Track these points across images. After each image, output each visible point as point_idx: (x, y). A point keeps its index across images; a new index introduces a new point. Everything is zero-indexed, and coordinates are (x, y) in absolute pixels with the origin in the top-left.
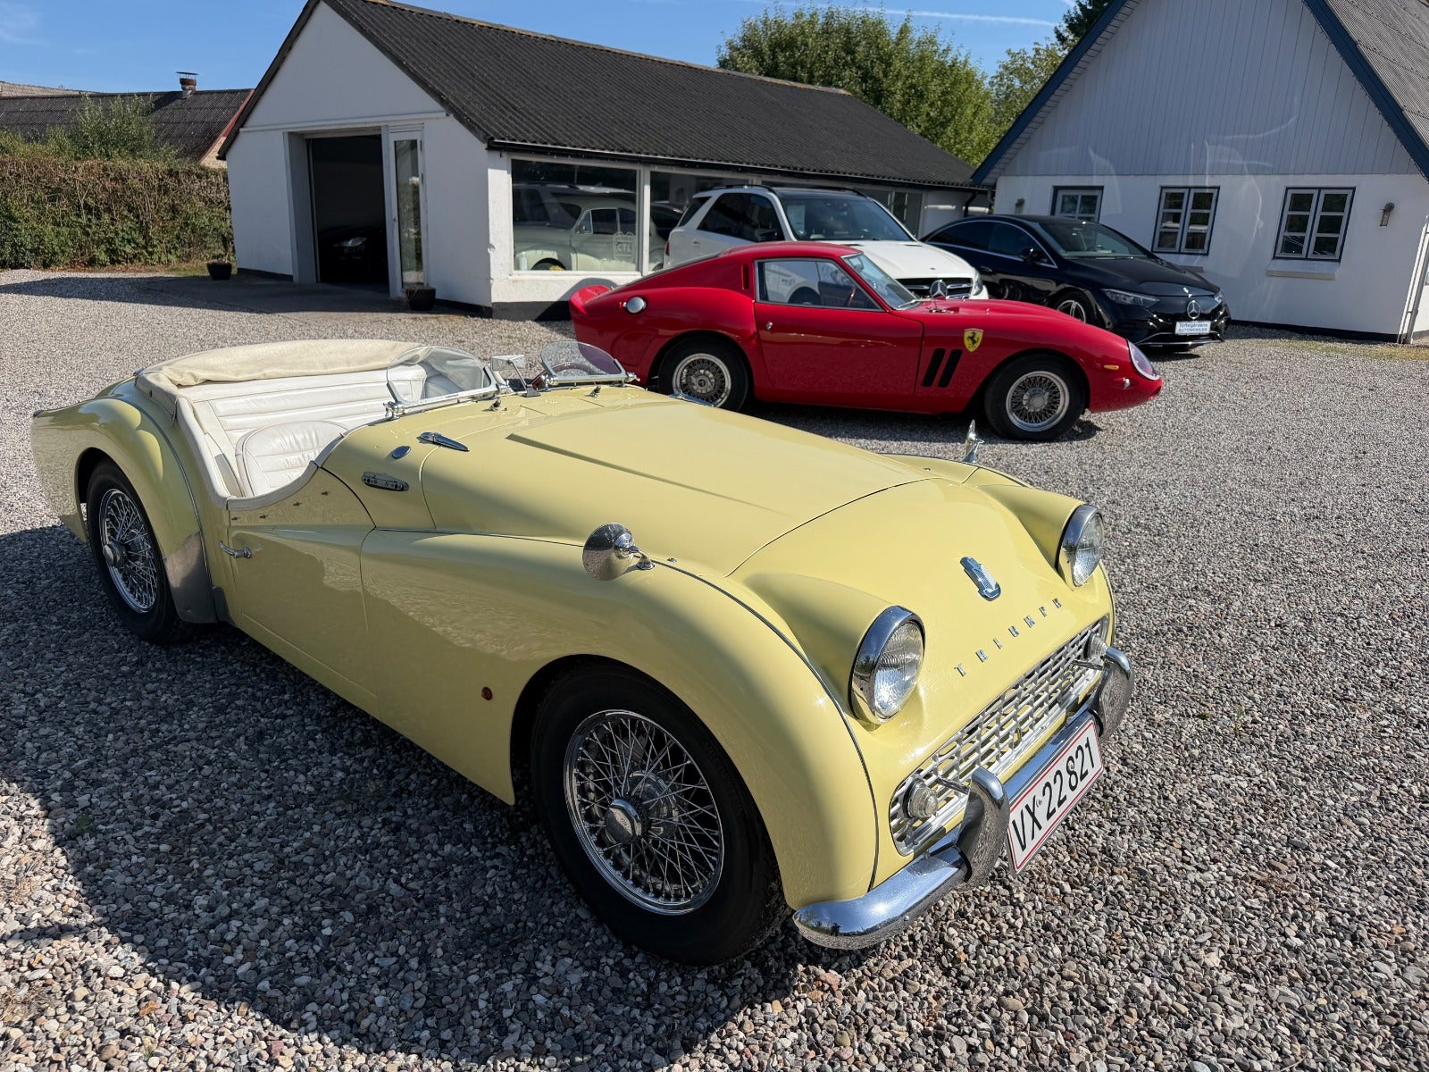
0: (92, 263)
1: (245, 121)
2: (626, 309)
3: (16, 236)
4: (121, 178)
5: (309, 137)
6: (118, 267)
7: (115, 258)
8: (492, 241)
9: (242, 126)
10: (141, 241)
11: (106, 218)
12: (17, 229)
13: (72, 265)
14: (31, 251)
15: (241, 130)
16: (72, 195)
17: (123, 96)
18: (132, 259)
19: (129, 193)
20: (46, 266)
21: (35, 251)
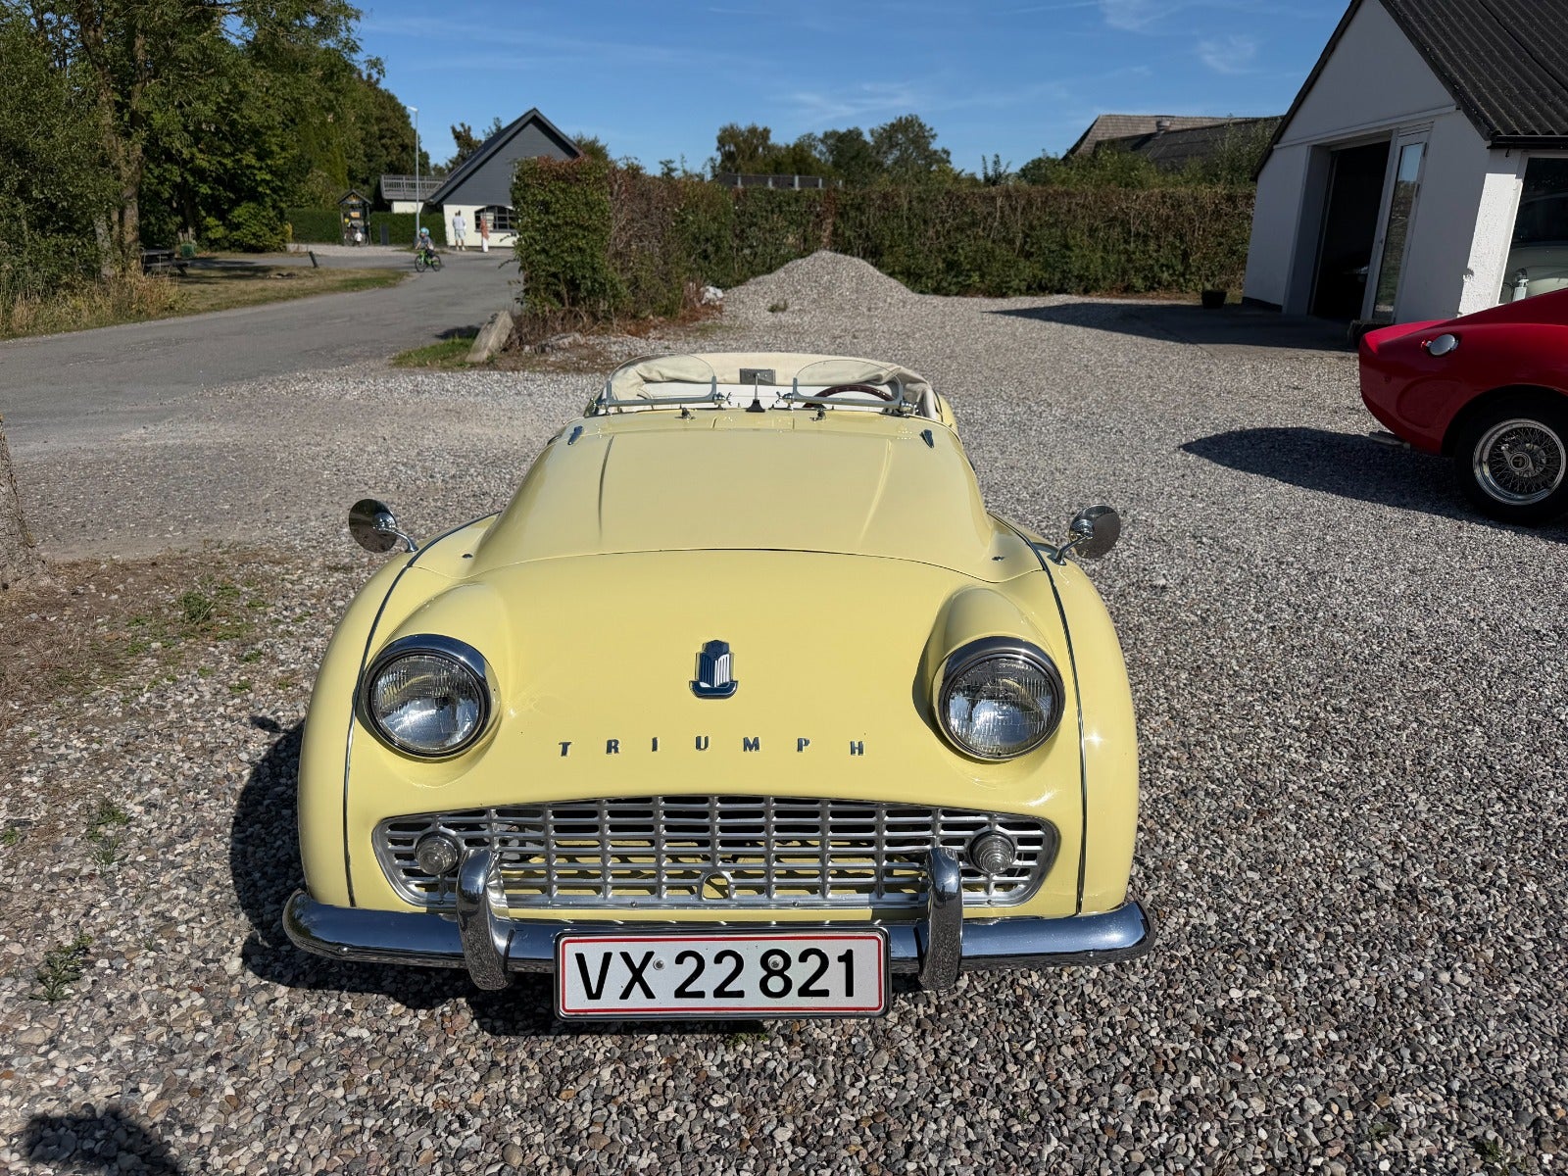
0: (1129, 290)
1: (1281, 136)
2: (1427, 349)
3: (1067, 263)
4: (1177, 205)
5: (1334, 149)
6: (1152, 293)
7: (1153, 285)
8: (1470, 265)
9: (1277, 143)
10: (1180, 268)
11: (1152, 246)
12: (1069, 257)
13: (1109, 292)
14: (1077, 277)
15: (1275, 147)
16: (1124, 224)
17: (1266, 120)
18: (1168, 287)
19: (1181, 219)
20: (1086, 292)
21: (1080, 278)
